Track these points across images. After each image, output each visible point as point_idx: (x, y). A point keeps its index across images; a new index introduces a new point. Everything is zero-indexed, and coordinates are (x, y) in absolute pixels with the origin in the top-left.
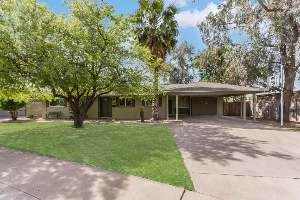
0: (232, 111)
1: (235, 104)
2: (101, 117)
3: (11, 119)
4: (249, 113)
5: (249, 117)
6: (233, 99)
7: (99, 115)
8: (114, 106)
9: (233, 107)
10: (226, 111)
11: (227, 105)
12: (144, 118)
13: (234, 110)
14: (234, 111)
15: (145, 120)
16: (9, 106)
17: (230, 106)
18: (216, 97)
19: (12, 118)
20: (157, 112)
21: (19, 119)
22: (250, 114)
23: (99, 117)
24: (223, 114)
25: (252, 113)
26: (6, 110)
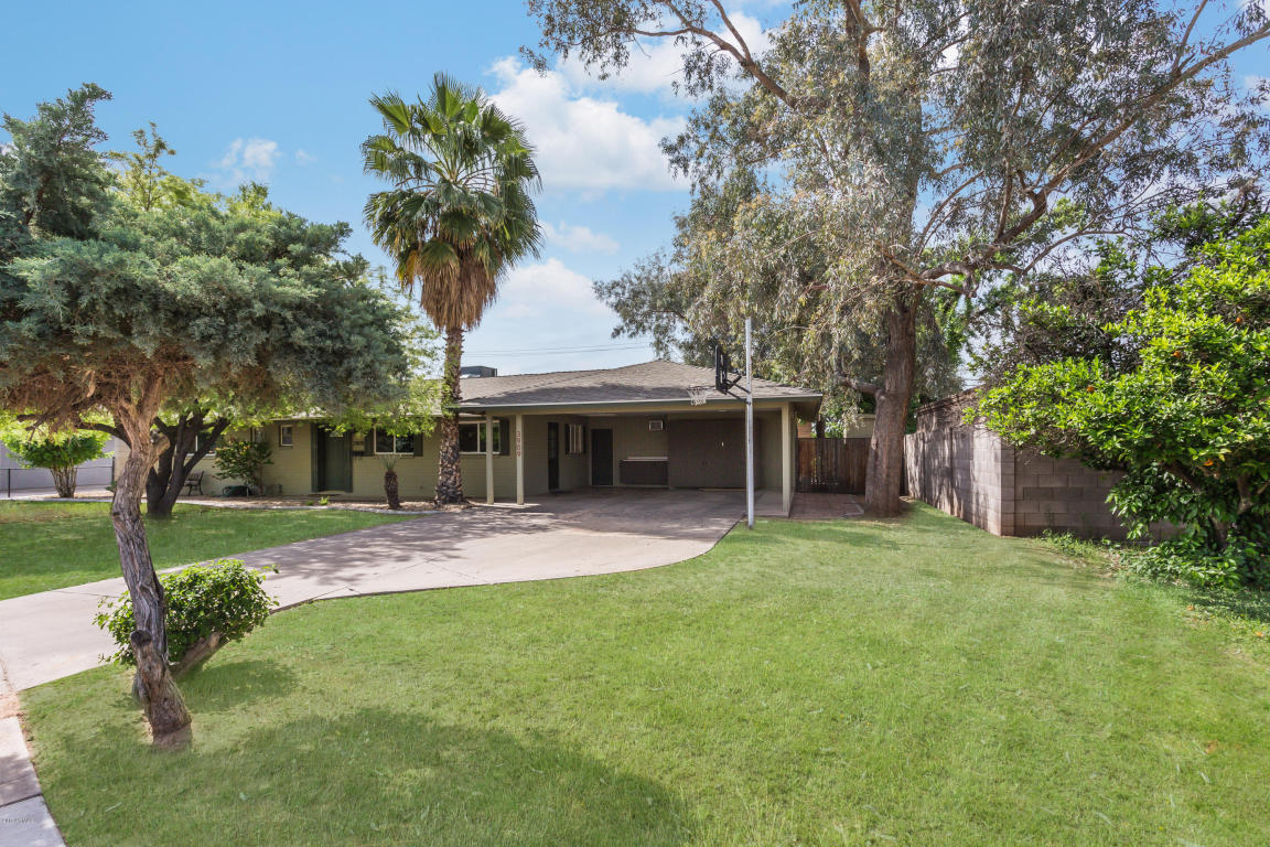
0: (834, 473)
2: (320, 491)
3: (57, 495)
7: (313, 486)
8: (361, 454)
9: (836, 459)
10: (810, 472)
11: (814, 449)
12: (400, 493)
13: (839, 470)
15: (401, 504)
16: (47, 454)
19: (60, 490)
20: (451, 474)
21: (78, 494)
23: (313, 490)
26: (39, 465)
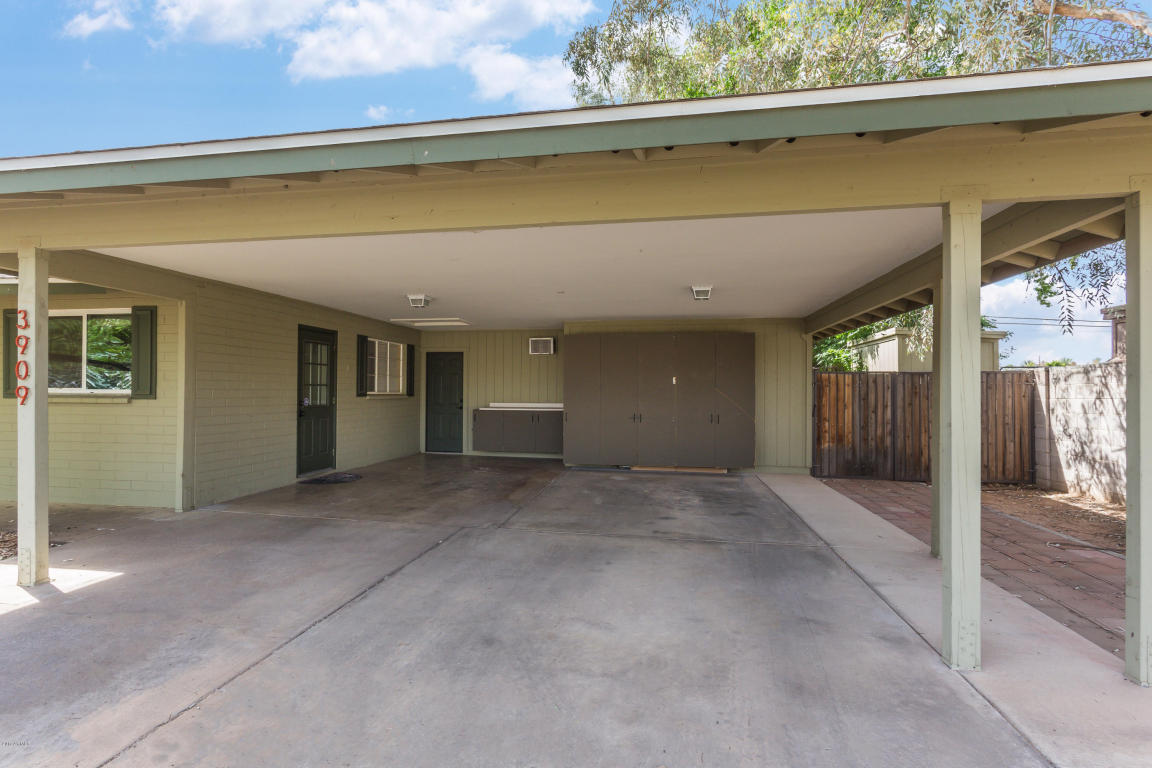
0: (888, 441)
1: (913, 386)
4: (1033, 463)
5: (1034, 495)
6: (902, 348)
9: (894, 414)
10: (839, 438)
11: (848, 391)
13: (900, 434)
14: (899, 444)
17: (872, 397)
18: (749, 329)
22: (1044, 471)
24: (809, 463)
25: (1058, 464)
